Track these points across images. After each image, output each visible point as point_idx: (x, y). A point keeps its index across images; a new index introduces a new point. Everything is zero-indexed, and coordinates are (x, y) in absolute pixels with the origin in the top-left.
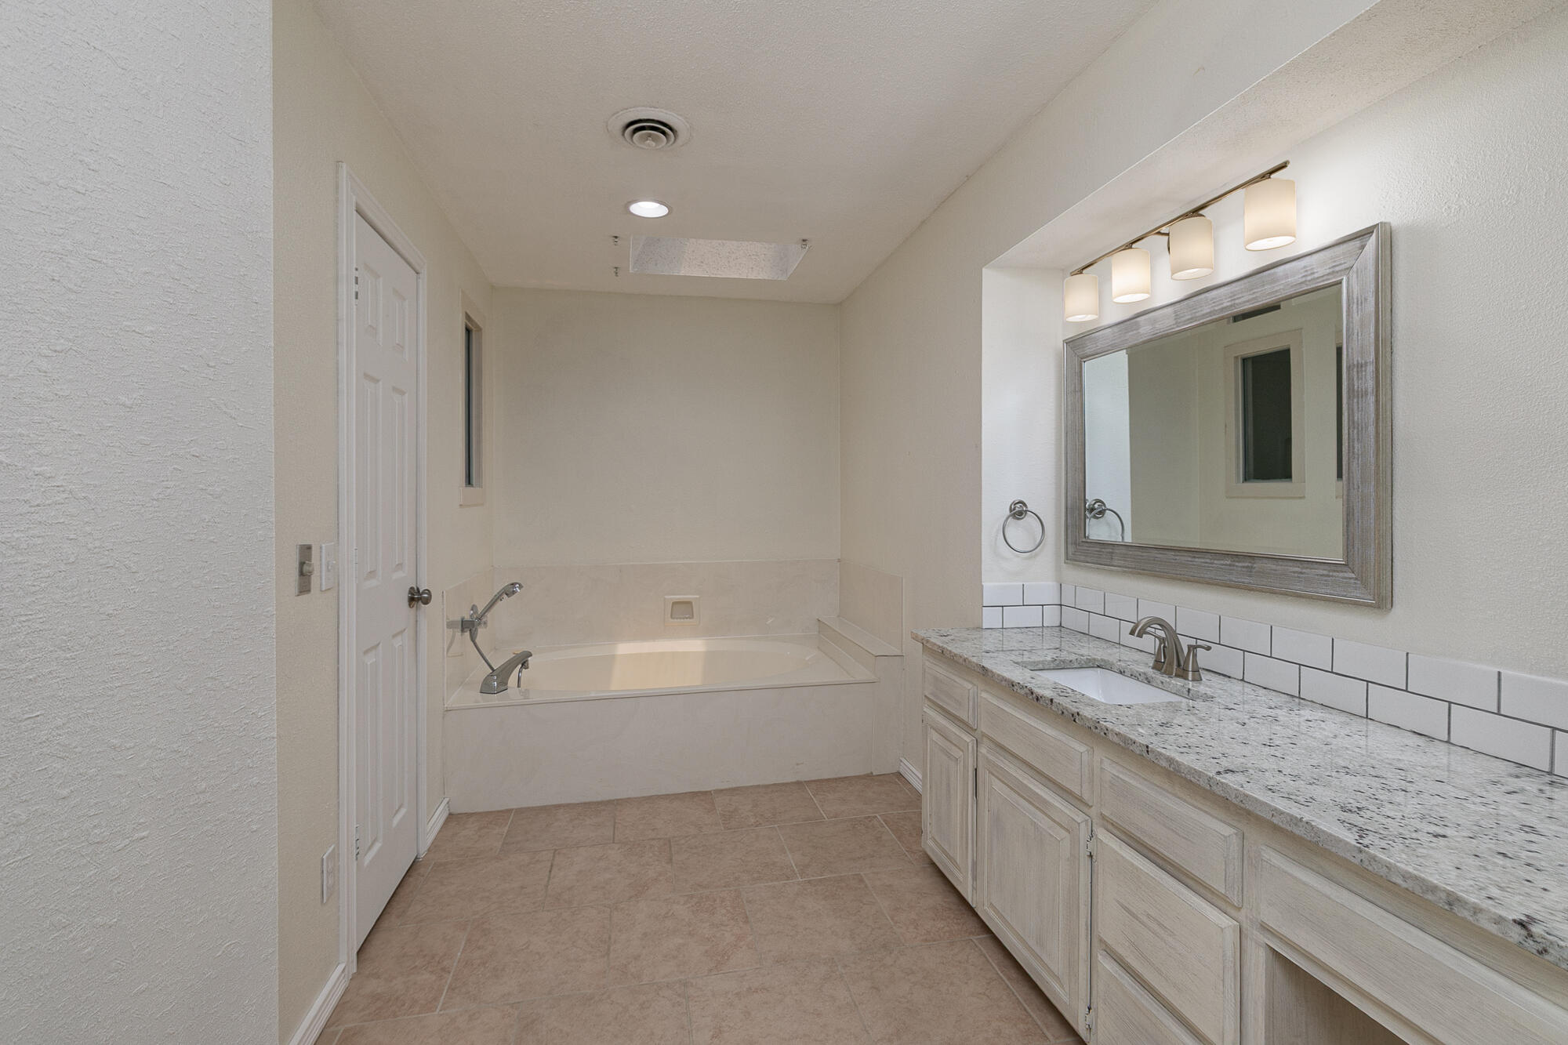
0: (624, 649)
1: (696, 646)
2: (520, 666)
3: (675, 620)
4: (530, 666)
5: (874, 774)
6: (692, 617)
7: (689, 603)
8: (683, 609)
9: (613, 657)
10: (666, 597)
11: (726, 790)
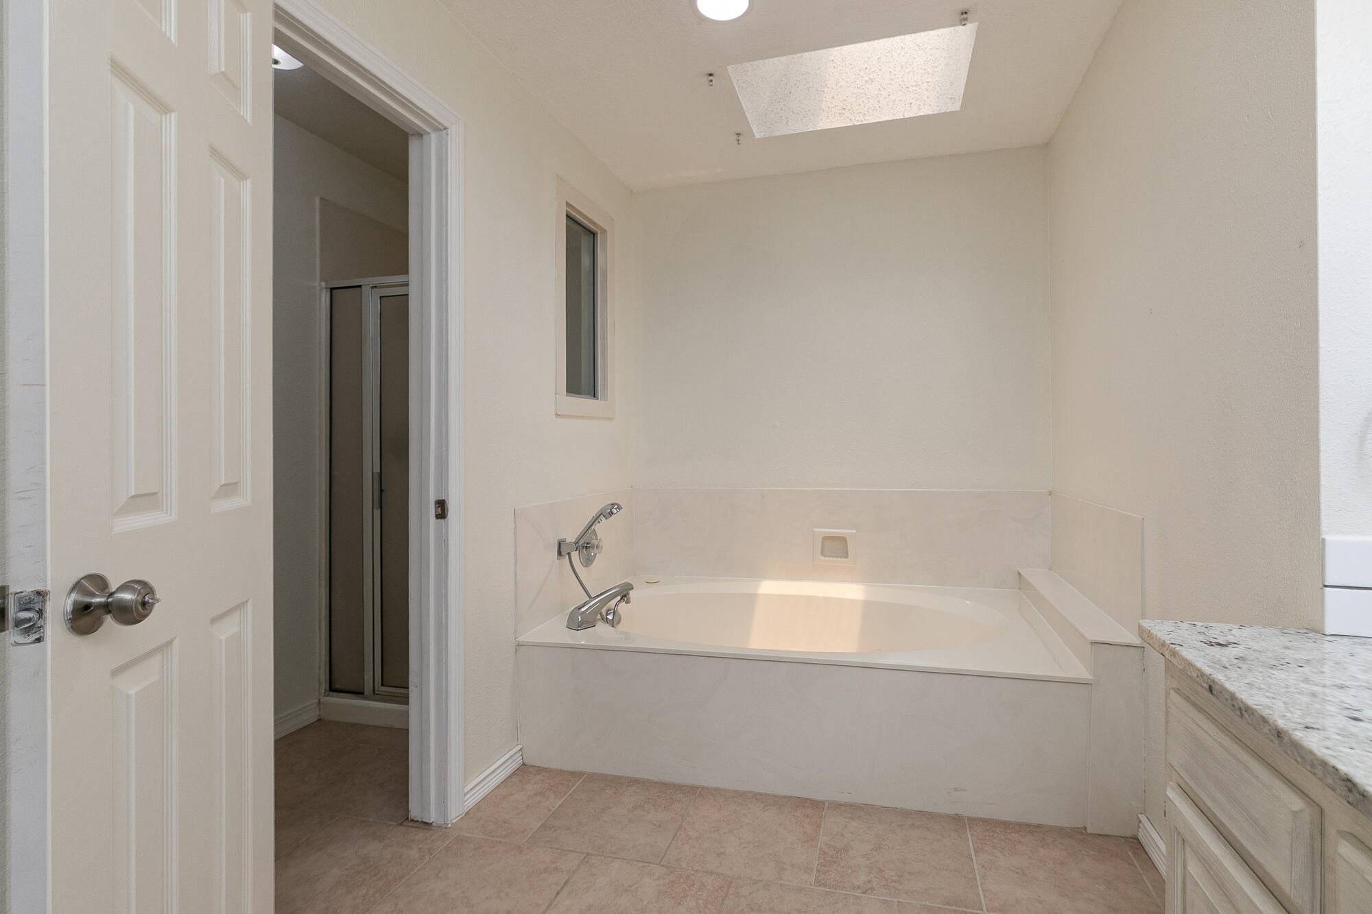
0: (768, 587)
1: (853, 592)
2: (619, 598)
3: (827, 558)
4: (631, 600)
5: (1089, 831)
6: (846, 556)
7: (843, 540)
8: (836, 547)
9: (752, 598)
10: (815, 530)
11: (846, 805)
